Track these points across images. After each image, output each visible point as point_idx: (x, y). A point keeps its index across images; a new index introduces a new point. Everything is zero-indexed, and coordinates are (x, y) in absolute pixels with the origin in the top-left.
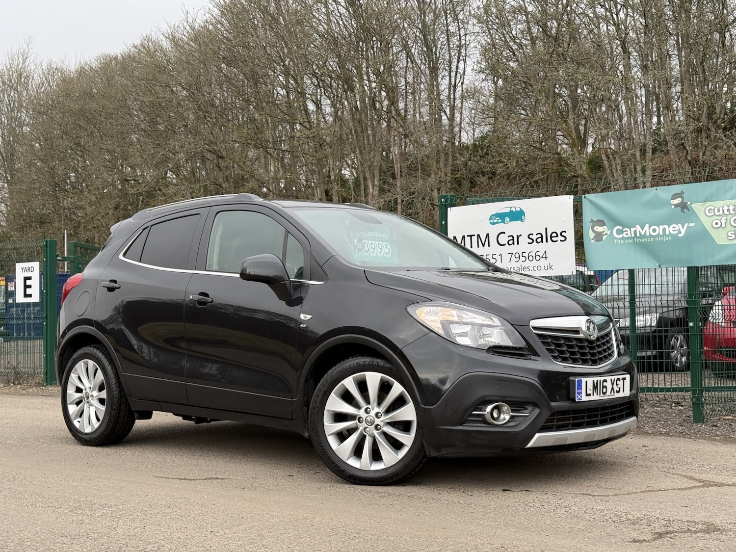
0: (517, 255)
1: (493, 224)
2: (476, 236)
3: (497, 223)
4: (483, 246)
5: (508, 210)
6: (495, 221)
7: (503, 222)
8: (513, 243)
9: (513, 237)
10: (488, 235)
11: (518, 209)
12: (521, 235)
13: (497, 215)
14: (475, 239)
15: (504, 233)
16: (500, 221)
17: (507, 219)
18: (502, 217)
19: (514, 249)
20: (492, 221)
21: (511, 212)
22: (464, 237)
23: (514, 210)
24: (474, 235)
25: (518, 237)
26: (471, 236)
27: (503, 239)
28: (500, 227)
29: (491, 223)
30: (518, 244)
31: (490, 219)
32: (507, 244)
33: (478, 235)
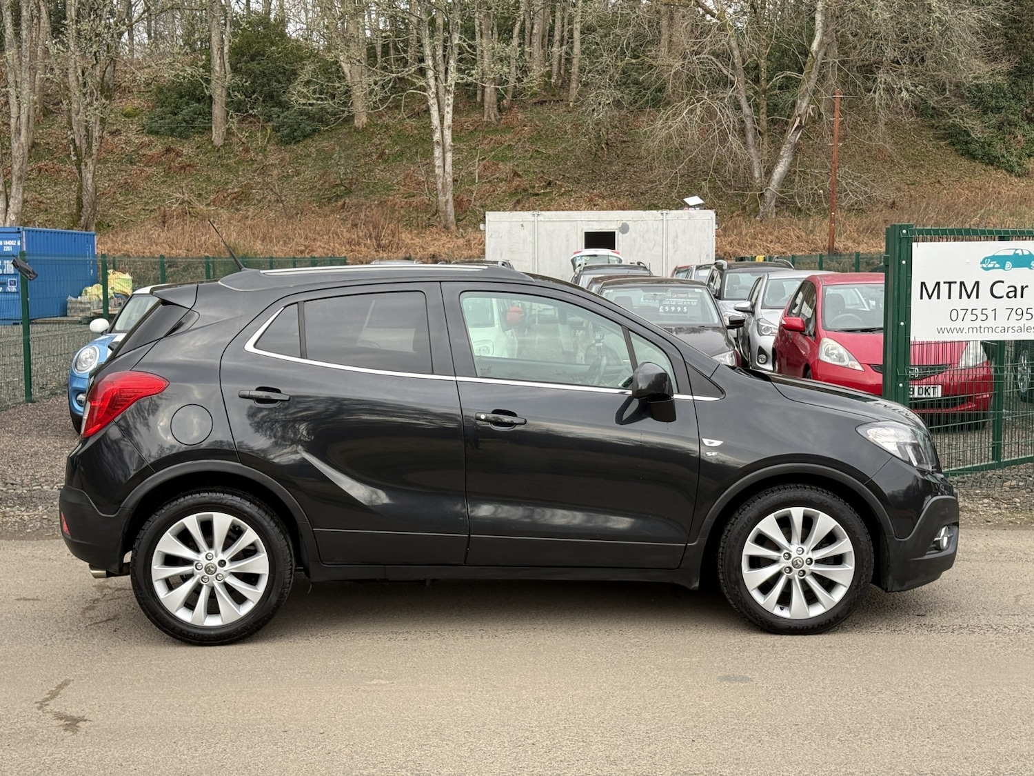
0: (1019, 312)
1: (987, 269)
2: (958, 284)
3: (993, 268)
4: (969, 297)
5: (1011, 253)
6: (990, 266)
7: (1003, 267)
8: (1015, 296)
9: (1015, 288)
10: (977, 283)
11: (1026, 253)
12: (1027, 286)
13: (993, 258)
14: (955, 288)
15: (1003, 282)
16: (997, 266)
17: (1008, 264)
18: (1001, 261)
19: (1016, 303)
20: (984, 266)
21: (1016, 255)
22: (938, 284)
23: (1021, 254)
24: (955, 283)
25: (1023, 288)
26: (950, 283)
27: (1000, 290)
28: (997, 274)
29: (983, 268)
30: (1022, 296)
31: (983, 262)
32: (1005, 297)
33: (962, 283)
